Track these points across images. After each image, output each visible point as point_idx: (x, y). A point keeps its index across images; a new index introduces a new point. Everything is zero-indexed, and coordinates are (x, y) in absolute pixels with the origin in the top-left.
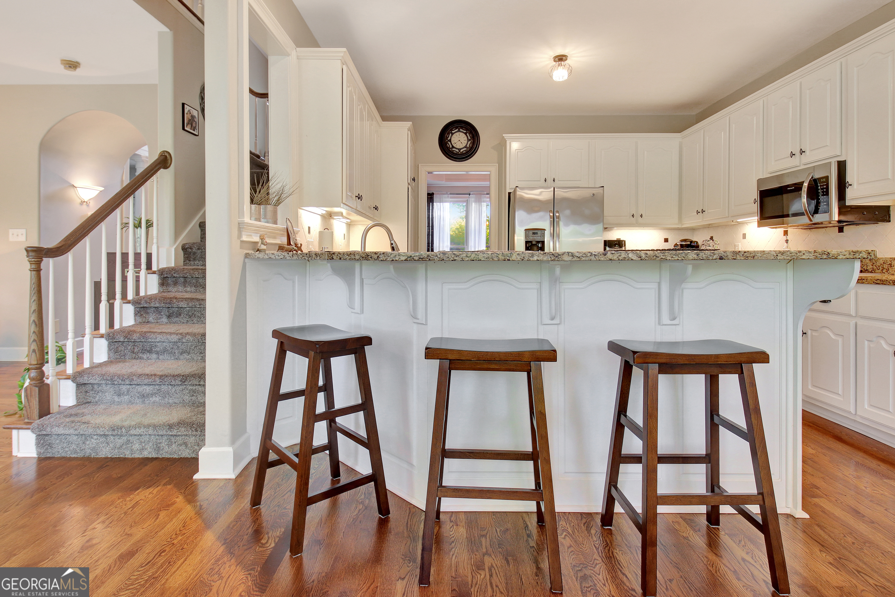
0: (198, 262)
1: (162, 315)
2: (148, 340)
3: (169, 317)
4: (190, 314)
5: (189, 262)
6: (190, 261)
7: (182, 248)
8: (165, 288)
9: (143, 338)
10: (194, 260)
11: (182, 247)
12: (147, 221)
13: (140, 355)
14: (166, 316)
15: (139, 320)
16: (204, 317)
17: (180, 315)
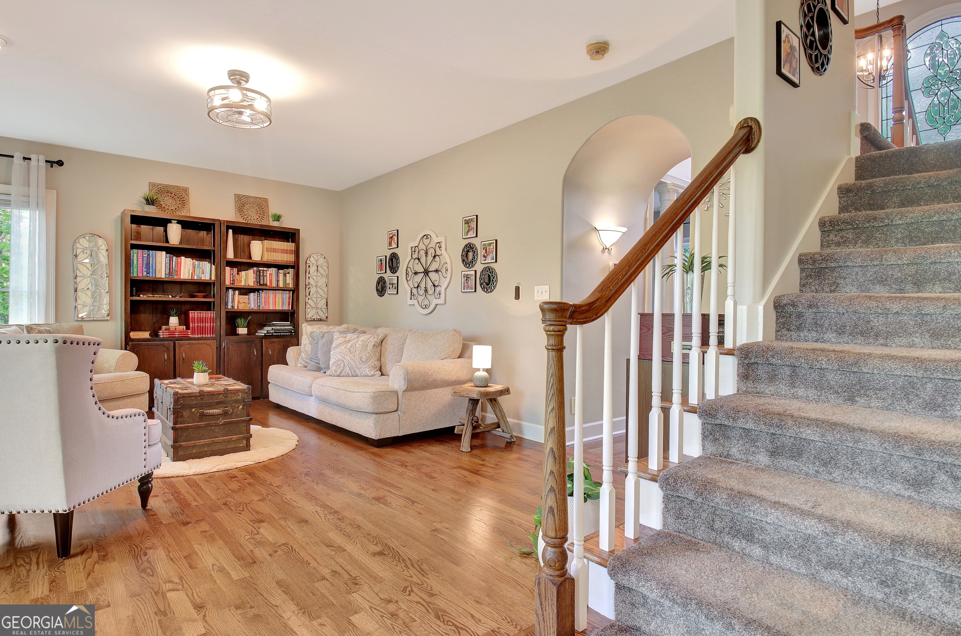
0: (806, 334)
1: (757, 447)
2: (746, 514)
3: (774, 453)
4: (823, 457)
5: (787, 332)
6: (789, 330)
7: (774, 305)
8: (750, 384)
9: (736, 505)
10: (799, 328)
11: (775, 303)
12: (703, 259)
13: (727, 539)
14: (767, 451)
15: (711, 449)
16: (860, 472)
17: (800, 455)
